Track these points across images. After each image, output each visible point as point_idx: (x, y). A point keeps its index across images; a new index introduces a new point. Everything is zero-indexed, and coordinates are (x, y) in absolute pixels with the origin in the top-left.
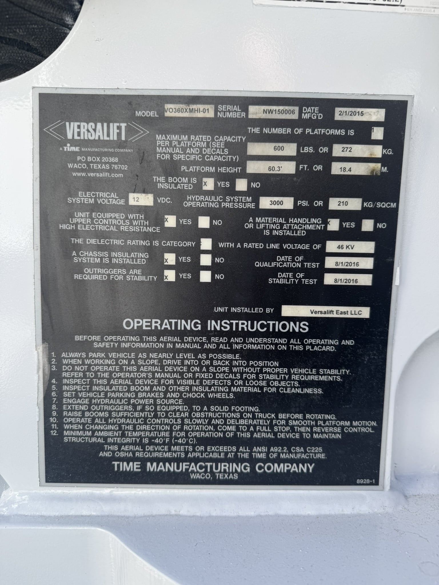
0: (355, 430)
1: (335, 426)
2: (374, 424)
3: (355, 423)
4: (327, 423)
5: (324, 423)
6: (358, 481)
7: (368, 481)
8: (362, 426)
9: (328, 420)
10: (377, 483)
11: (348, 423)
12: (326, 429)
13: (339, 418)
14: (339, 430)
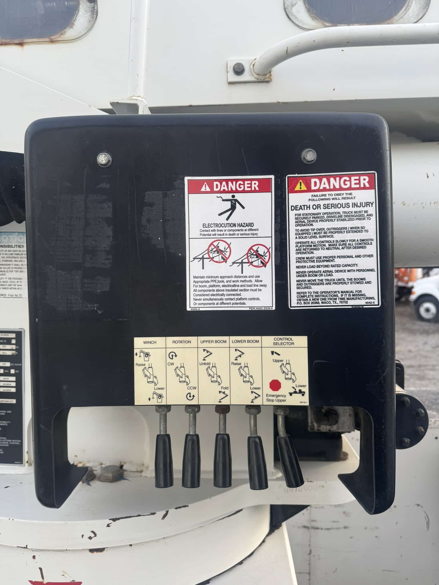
0: (13, 443)
1: (6, 442)
2: (20, 441)
3: (13, 441)
4: (3, 441)
5: (2, 440)
6: (16, 462)
7: (19, 463)
8: (16, 442)
9: (4, 439)
10: (22, 463)
11: (10, 441)
12: (3, 443)
13: (8, 439)
14: (8, 443)
